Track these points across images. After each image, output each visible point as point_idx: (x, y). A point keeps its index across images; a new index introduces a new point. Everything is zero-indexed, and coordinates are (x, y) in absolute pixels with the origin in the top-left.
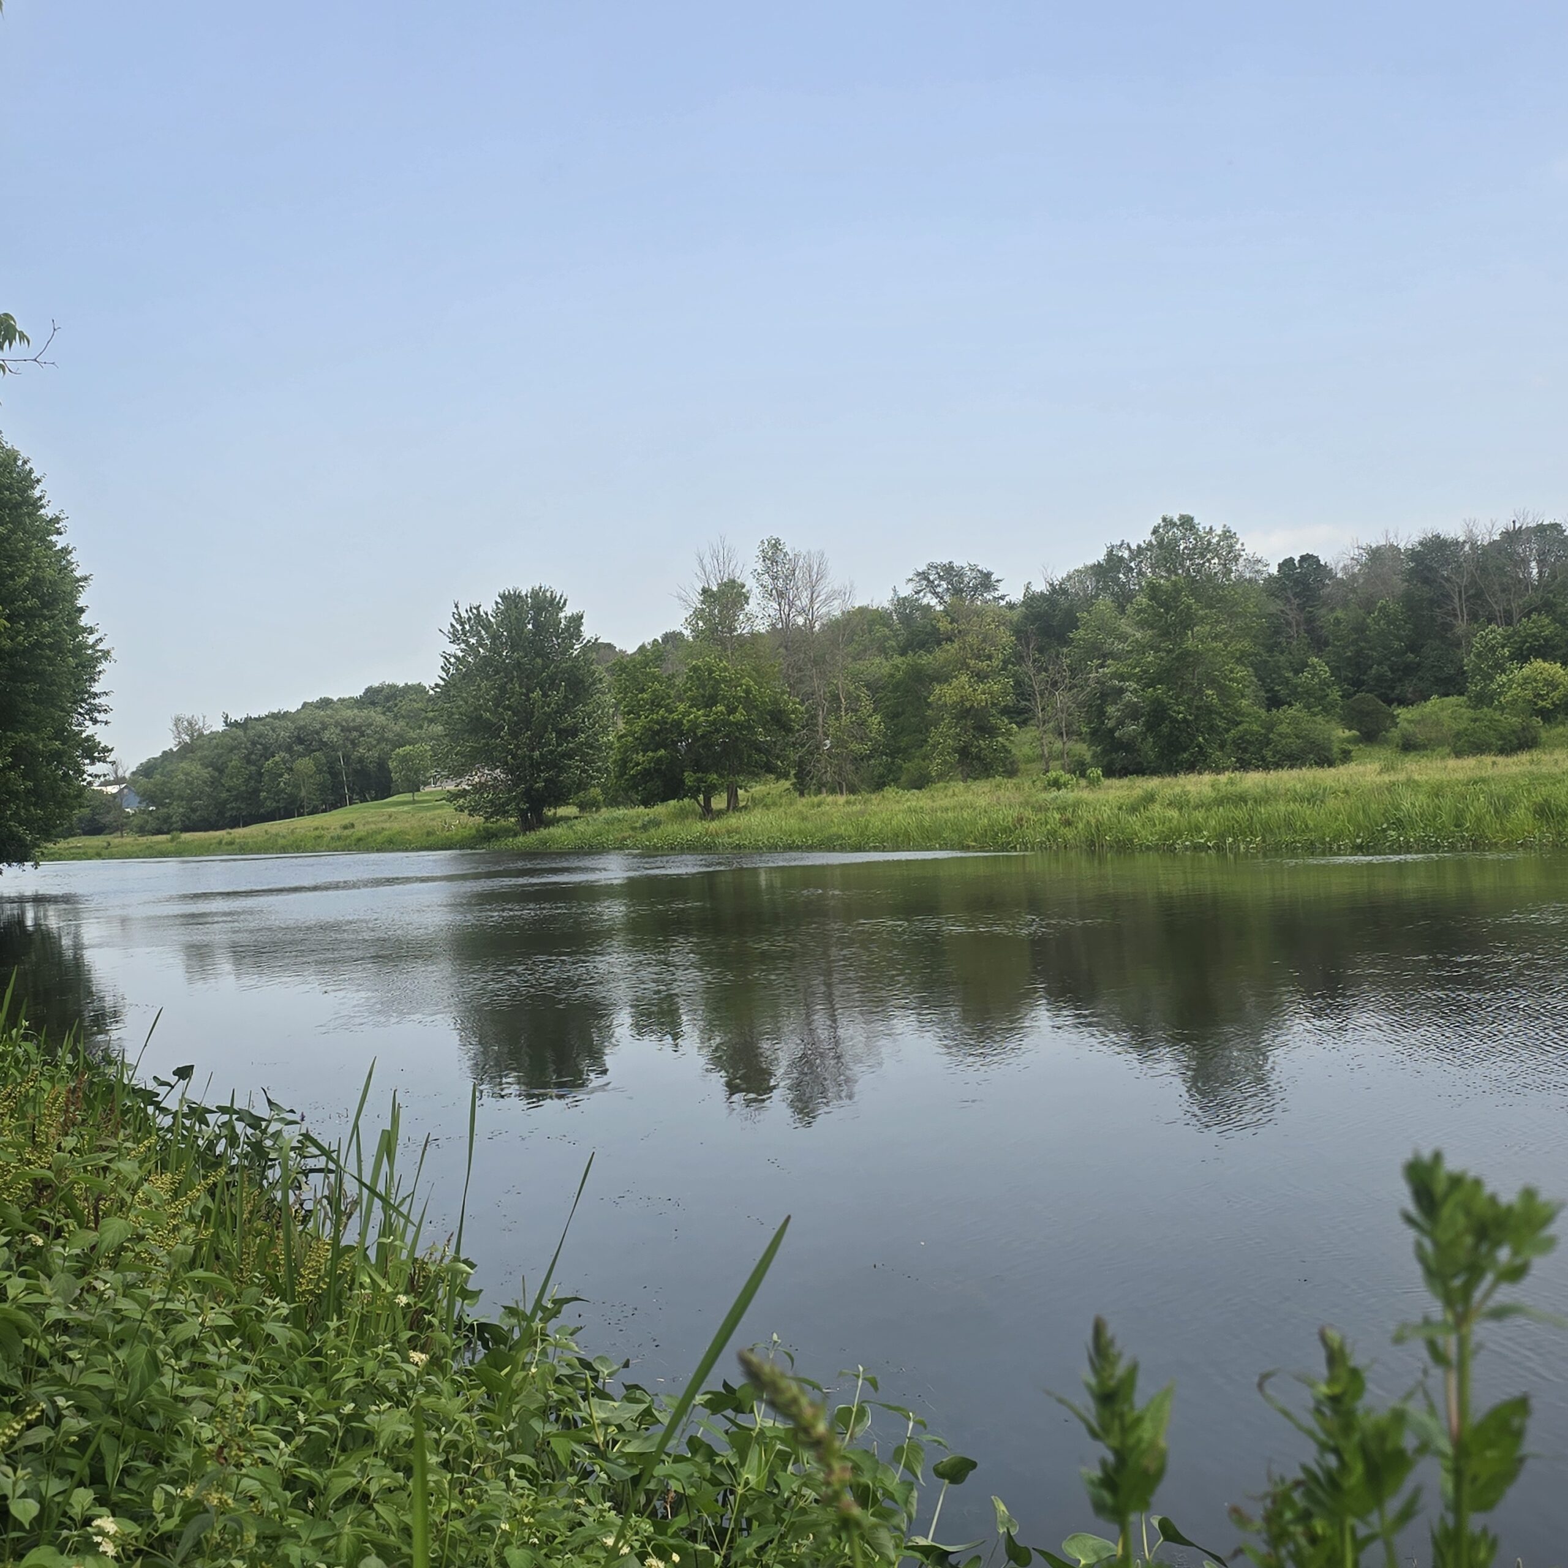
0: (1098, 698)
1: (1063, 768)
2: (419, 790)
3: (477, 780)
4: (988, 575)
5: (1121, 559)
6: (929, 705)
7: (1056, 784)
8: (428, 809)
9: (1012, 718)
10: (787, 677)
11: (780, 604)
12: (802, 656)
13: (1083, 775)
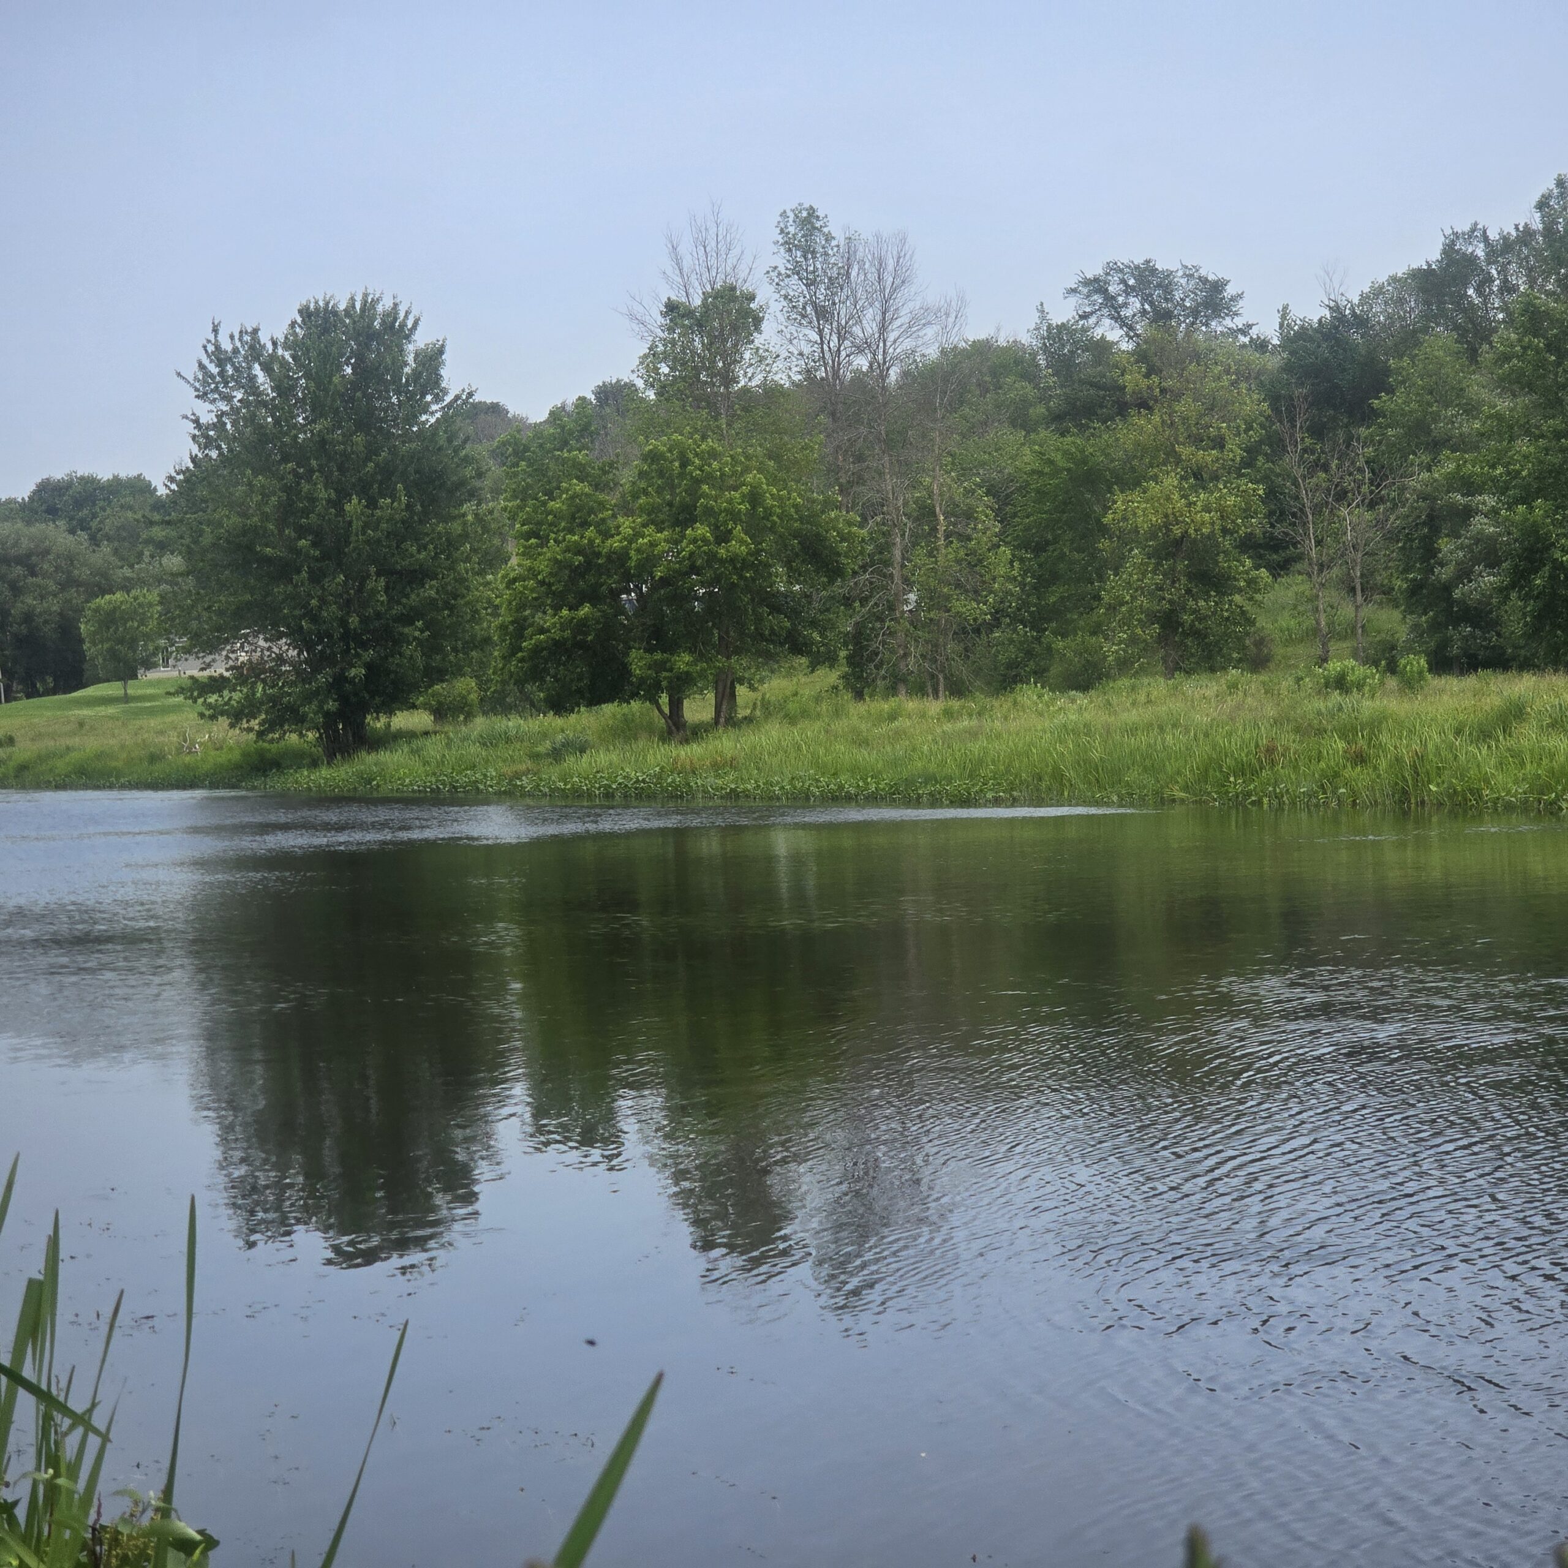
0: (1424, 524)
1: (1355, 655)
2: (134, 676)
3: (243, 657)
4: (1217, 287)
5: (1472, 259)
6: (1104, 530)
7: (1340, 683)
8: (152, 712)
9: (1261, 557)
10: (833, 470)
11: (820, 333)
12: (863, 430)
13: (1392, 668)
